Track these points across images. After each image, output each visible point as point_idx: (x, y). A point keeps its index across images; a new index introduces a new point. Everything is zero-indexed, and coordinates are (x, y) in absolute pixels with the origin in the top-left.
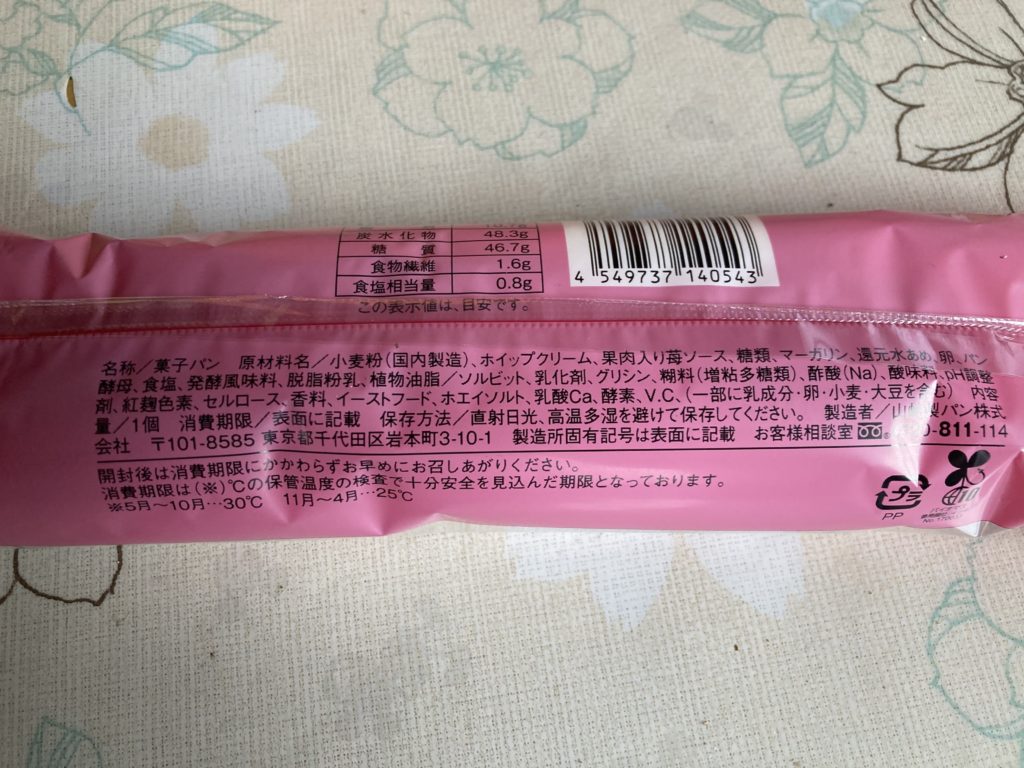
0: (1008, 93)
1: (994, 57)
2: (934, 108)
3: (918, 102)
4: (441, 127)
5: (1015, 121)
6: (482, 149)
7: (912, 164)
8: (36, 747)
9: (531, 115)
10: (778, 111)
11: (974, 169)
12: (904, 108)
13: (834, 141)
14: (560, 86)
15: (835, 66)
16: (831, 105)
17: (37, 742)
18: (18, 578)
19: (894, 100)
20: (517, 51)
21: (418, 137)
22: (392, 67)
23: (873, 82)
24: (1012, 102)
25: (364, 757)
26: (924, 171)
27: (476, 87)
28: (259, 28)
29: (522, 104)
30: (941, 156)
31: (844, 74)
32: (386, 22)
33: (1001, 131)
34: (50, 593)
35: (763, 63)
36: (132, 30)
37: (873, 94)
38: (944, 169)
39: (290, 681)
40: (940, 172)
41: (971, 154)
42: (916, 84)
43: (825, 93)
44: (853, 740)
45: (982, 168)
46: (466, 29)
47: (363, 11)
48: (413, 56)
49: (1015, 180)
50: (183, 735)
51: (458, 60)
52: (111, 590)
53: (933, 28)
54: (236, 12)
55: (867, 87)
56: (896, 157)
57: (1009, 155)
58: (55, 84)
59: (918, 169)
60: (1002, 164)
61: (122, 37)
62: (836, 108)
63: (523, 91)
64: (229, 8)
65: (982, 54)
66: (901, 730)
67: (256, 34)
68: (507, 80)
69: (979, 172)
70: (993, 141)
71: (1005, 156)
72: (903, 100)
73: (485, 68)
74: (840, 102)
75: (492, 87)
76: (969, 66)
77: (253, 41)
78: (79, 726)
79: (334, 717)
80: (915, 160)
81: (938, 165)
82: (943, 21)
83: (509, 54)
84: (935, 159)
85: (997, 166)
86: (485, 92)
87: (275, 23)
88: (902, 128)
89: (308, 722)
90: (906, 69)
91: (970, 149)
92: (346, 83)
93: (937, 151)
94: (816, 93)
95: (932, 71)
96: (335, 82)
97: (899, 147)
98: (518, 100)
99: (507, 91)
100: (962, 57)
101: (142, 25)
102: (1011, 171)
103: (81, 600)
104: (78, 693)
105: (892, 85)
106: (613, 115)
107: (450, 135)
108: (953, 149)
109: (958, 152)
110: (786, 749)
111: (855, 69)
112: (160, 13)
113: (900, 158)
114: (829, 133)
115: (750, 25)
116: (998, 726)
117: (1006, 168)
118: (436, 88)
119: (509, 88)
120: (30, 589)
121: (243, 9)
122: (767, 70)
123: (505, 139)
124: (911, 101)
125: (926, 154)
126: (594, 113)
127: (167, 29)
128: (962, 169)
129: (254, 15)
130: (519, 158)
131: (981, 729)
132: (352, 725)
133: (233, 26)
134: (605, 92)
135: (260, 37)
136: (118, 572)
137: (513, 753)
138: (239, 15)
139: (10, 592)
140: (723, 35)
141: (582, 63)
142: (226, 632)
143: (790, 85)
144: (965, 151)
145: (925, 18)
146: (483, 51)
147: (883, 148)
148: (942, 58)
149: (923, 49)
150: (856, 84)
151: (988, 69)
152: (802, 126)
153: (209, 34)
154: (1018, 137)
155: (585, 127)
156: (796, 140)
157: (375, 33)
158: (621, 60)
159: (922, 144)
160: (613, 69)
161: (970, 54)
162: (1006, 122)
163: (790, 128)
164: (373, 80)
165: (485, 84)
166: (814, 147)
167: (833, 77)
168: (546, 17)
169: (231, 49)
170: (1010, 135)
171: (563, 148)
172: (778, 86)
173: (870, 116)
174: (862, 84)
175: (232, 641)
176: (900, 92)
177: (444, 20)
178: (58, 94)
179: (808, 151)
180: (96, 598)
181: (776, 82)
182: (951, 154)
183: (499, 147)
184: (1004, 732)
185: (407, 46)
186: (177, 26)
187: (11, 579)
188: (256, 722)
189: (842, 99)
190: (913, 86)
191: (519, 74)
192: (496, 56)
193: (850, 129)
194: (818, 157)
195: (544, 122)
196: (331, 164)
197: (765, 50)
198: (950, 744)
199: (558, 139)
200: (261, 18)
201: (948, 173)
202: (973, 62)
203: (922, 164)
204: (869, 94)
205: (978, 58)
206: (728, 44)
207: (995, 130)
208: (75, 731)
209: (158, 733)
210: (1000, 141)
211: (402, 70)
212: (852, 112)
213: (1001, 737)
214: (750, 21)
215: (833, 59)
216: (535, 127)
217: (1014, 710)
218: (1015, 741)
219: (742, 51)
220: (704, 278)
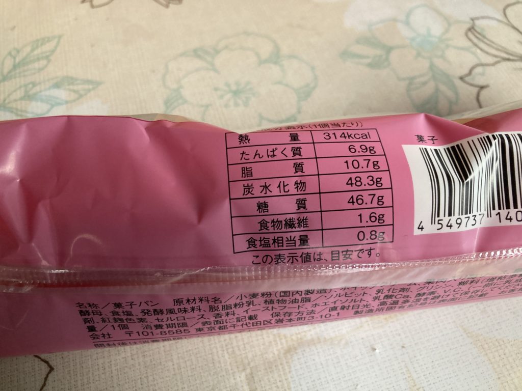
1: (519, 55)
3: (485, 85)
9: (262, 118)
10: (407, 98)
12: (478, 88)
16: (436, 92)
19: (471, 85)
20: (248, 83)
23: (458, 77)
28: (91, 87)
29: (255, 112)
31: (439, 74)
35: (391, 73)
37: (459, 84)
42: (481, 74)
46: (216, 74)
48: (186, 93)
51: (214, 92)
53: (482, 45)
54: (77, 80)
55: (455, 80)
61: (7, 101)
62: (439, 92)
63: (255, 105)
64: (72, 78)
65: (513, 55)
67: (89, 91)
68: (244, 100)
72: (476, 84)
73: (230, 95)
74: (441, 89)
75: (237, 105)
76: (508, 62)
77: (88, 95)
82: (485, 40)
83: (243, 85)
86: (233, 108)
87: (101, 83)
90: (473, 68)
94: (426, 86)
98: (253, 110)
99: (246, 106)
100: (502, 58)
101: (20, 94)
105: (468, 77)
112: (30, 86)
114: (439, 107)
115: (379, 54)
121: (81, 77)
122: (395, 77)
124: (481, 84)
126: (299, 112)
127: (35, 94)
129: (87, 80)
133: (75, 88)
135: (92, 92)
138: (79, 82)
140: (369, 61)
141: (287, 85)
146: (228, 85)
148: (491, 59)
149: (479, 56)
151: (519, 62)
153: (61, 94)
157: (162, 82)
158: (309, 81)
160: (305, 86)
161: (506, 56)
163: (417, 107)
164: (163, 109)
165: (232, 103)
168: (262, 62)
169: (75, 101)
174: (451, 78)
176: (473, 80)
177: (202, 71)
185: (182, 87)
186: (41, 92)
190: (480, 76)
191: (251, 95)
192: (236, 87)
193: (451, 103)
195: (270, 121)
197: (391, 66)
200: (92, 81)
204: (456, 83)
205: (511, 57)
206: (370, 65)
211: (180, 101)
215: (431, 68)
220: (511, 219)
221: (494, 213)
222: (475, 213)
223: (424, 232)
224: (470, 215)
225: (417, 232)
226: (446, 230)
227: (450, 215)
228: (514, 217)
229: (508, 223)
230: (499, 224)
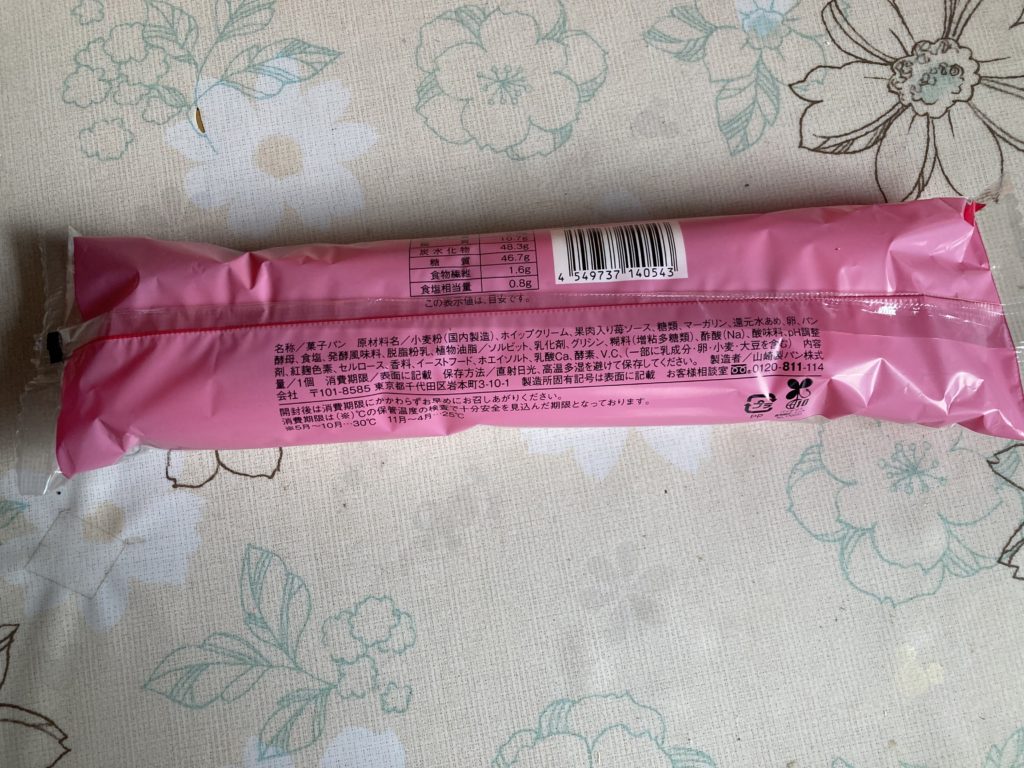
0: (888, 87)
1: (881, 55)
2: (830, 103)
3: (819, 99)
4: (467, 137)
5: (891, 110)
6: (497, 152)
7: (809, 149)
8: (246, 562)
9: (531, 123)
10: (714, 111)
11: (854, 152)
12: (807, 104)
13: (753, 133)
14: (553, 98)
15: (758, 71)
16: (753, 103)
17: (246, 559)
18: (220, 463)
19: (801, 98)
20: (520, 70)
21: (450, 145)
22: (428, 89)
23: (787, 83)
24: (890, 94)
25: (441, 561)
26: (818, 155)
27: (491, 102)
28: (327, 59)
29: (525, 114)
30: (831, 142)
31: (765, 76)
32: (422, 49)
33: (878, 120)
34: (241, 472)
35: (704, 70)
36: (236, 67)
37: (785, 92)
38: (832, 153)
39: (393, 519)
40: (829, 156)
41: (853, 140)
42: (818, 82)
43: (750, 92)
44: (736, 544)
45: (860, 151)
46: (481, 52)
47: (404, 41)
48: (442, 78)
49: (884, 159)
50: (332, 551)
51: (476, 79)
52: (278, 469)
53: (838, 34)
54: (309, 46)
55: (782, 87)
56: (798, 145)
57: (882, 140)
58: (187, 114)
59: (813, 153)
60: (876, 147)
61: (229, 73)
62: (756, 105)
63: (525, 103)
64: (304, 43)
65: (872, 54)
66: (766, 538)
67: (326, 64)
68: (513, 93)
69: (858, 155)
70: (871, 128)
71: (879, 140)
72: (807, 97)
73: (496, 85)
74: (760, 100)
75: (503, 102)
76: (860, 65)
77: (325, 70)
78: (270, 548)
79: (422, 539)
80: (812, 147)
81: (828, 150)
82: (845, 26)
83: (514, 72)
84: (826, 145)
85: (871, 149)
86: (497, 106)
87: (340, 54)
88: (804, 122)
89: (406, 542)
90: (812, 70)
91: (854, 136)
92: (396, 103)
93: (829, 138)
94: (743, 93)
95: (832, 71)
96: (387, 102)
97: (801, 136)
98: (522, 112)
99: (513, 104)
100: (856, 57)
101: (242, 62)
102: (882, 152)
103: (261, 476)
104: (267, 529)
105: (801, 84)
106: (591, 120)
107: (473, 141)
108: (840, 136)
109: (844, 139)
110: (695, 550)
111: (773, 72)
112: (254, 50)
113: (801, 145)
114: (751, 126)
115: (696, 37)
116: (827, 535)
117: (878, 150)
118: (461, 104)
119: (515, 101)
120: (229, 469)
121: (315, 43)
122: (706, 77)
123: (513, 143)
124: (813, 98)
125: (821, 140)
126: (577, 119)
127: (262, 64)
128: (846, 153)
129: (323, 49)
130: (523, 159)
131: (816, 536)
132: (433, 543)
133: (309, 59)
134: (585, 101)
135: (330, 66)
136: (280, 458)
137: (529, 556)
138: (312, 49)
139: (217, 472)
140: (675, 48)
141: (569, 78)
142: (352, 492)
143: (724, 88)
144: (849, 137)
145: (831, 23)
146: (495, 71)
147: (789, 137)
148: (841, 59)
149: (827, 52)
150: (773, 84)
151: (876, 66)
152: (730, 122)
153: (292, 66)
154: (890, 124)
155: (571, 131)
156: (725, 134)
157: (414, 59)
158: (598, 73)
159: (818, 133)
160: (591, 81)
161: (863, 54)
162: (883, 111)
163: (721, 124)
164: (415, 100)
165: (497, 98)
166: (739, 139)
167: (756, 80)
168: (541, 38)
169: (309, 78)
170: (884, 123)
171: (555, 149)
172: (715, 88)
173: (782, 111)
174: (777, 84)
175: (356, 496)
176: (805, 90)
177: (465, 45)
178: (191, 122)
179: (734, 142)
180: (270, 474)
181: (713, 85)
182: (839, 141)
183: (509, 150)
184: (831, 538)
185: (438, 69)
186: (268, 61)
187: (216, 465)
188: (375, 543)
189: (762, 98)
190: (816, 84)
191: (522, 88)
192: (504, 75)
193: (766, 122)
194: (741, 147)
195: (541, 128)
196: (390, 169)
197: (706, 59)
198: (796, 546)
199: (551, 142)
200: (329, 51)
201: (835, 156)
202: (864, 61)
203: (816, 150)
204: (782, 93)
205: (869, 57)
206: (679, 55)
207: (874, 119)
208: (268, 551)
209: (317, 551)
210: (877, 128)
211: (436, 90)
212: (769, 109)
213: (829, 541)
214: (697, 34)
215: (758, 65)
216: (535, 133)
217: (838, 524)
218: (837, 543)
219: (689, 60)
220: (640, 275)
221: (627, 270)
222: (609, 268)
223: (564, 282)
224: (604, 270)
225: (558, 282)
226: (582, 281)
227: (584, 269)
228: (642, 274)
229: (638, 278)
230: (631, 279)
